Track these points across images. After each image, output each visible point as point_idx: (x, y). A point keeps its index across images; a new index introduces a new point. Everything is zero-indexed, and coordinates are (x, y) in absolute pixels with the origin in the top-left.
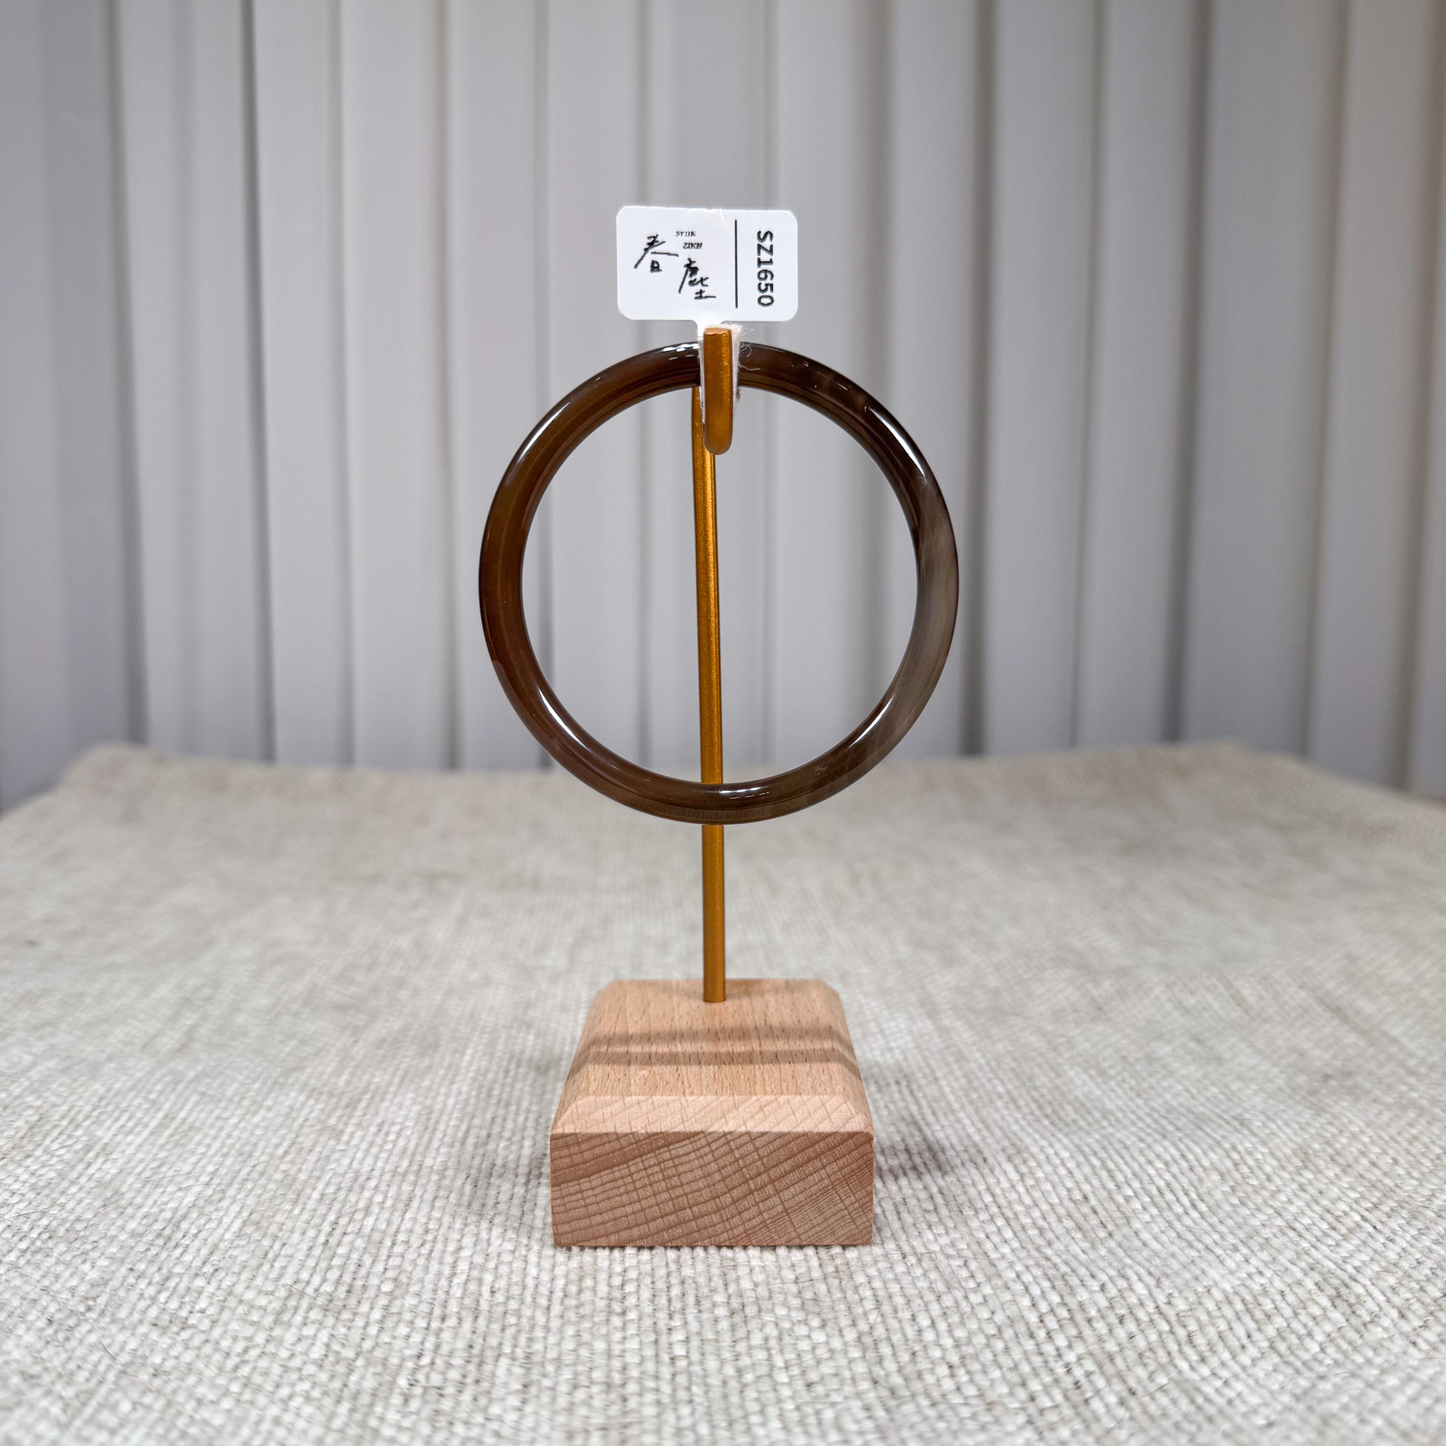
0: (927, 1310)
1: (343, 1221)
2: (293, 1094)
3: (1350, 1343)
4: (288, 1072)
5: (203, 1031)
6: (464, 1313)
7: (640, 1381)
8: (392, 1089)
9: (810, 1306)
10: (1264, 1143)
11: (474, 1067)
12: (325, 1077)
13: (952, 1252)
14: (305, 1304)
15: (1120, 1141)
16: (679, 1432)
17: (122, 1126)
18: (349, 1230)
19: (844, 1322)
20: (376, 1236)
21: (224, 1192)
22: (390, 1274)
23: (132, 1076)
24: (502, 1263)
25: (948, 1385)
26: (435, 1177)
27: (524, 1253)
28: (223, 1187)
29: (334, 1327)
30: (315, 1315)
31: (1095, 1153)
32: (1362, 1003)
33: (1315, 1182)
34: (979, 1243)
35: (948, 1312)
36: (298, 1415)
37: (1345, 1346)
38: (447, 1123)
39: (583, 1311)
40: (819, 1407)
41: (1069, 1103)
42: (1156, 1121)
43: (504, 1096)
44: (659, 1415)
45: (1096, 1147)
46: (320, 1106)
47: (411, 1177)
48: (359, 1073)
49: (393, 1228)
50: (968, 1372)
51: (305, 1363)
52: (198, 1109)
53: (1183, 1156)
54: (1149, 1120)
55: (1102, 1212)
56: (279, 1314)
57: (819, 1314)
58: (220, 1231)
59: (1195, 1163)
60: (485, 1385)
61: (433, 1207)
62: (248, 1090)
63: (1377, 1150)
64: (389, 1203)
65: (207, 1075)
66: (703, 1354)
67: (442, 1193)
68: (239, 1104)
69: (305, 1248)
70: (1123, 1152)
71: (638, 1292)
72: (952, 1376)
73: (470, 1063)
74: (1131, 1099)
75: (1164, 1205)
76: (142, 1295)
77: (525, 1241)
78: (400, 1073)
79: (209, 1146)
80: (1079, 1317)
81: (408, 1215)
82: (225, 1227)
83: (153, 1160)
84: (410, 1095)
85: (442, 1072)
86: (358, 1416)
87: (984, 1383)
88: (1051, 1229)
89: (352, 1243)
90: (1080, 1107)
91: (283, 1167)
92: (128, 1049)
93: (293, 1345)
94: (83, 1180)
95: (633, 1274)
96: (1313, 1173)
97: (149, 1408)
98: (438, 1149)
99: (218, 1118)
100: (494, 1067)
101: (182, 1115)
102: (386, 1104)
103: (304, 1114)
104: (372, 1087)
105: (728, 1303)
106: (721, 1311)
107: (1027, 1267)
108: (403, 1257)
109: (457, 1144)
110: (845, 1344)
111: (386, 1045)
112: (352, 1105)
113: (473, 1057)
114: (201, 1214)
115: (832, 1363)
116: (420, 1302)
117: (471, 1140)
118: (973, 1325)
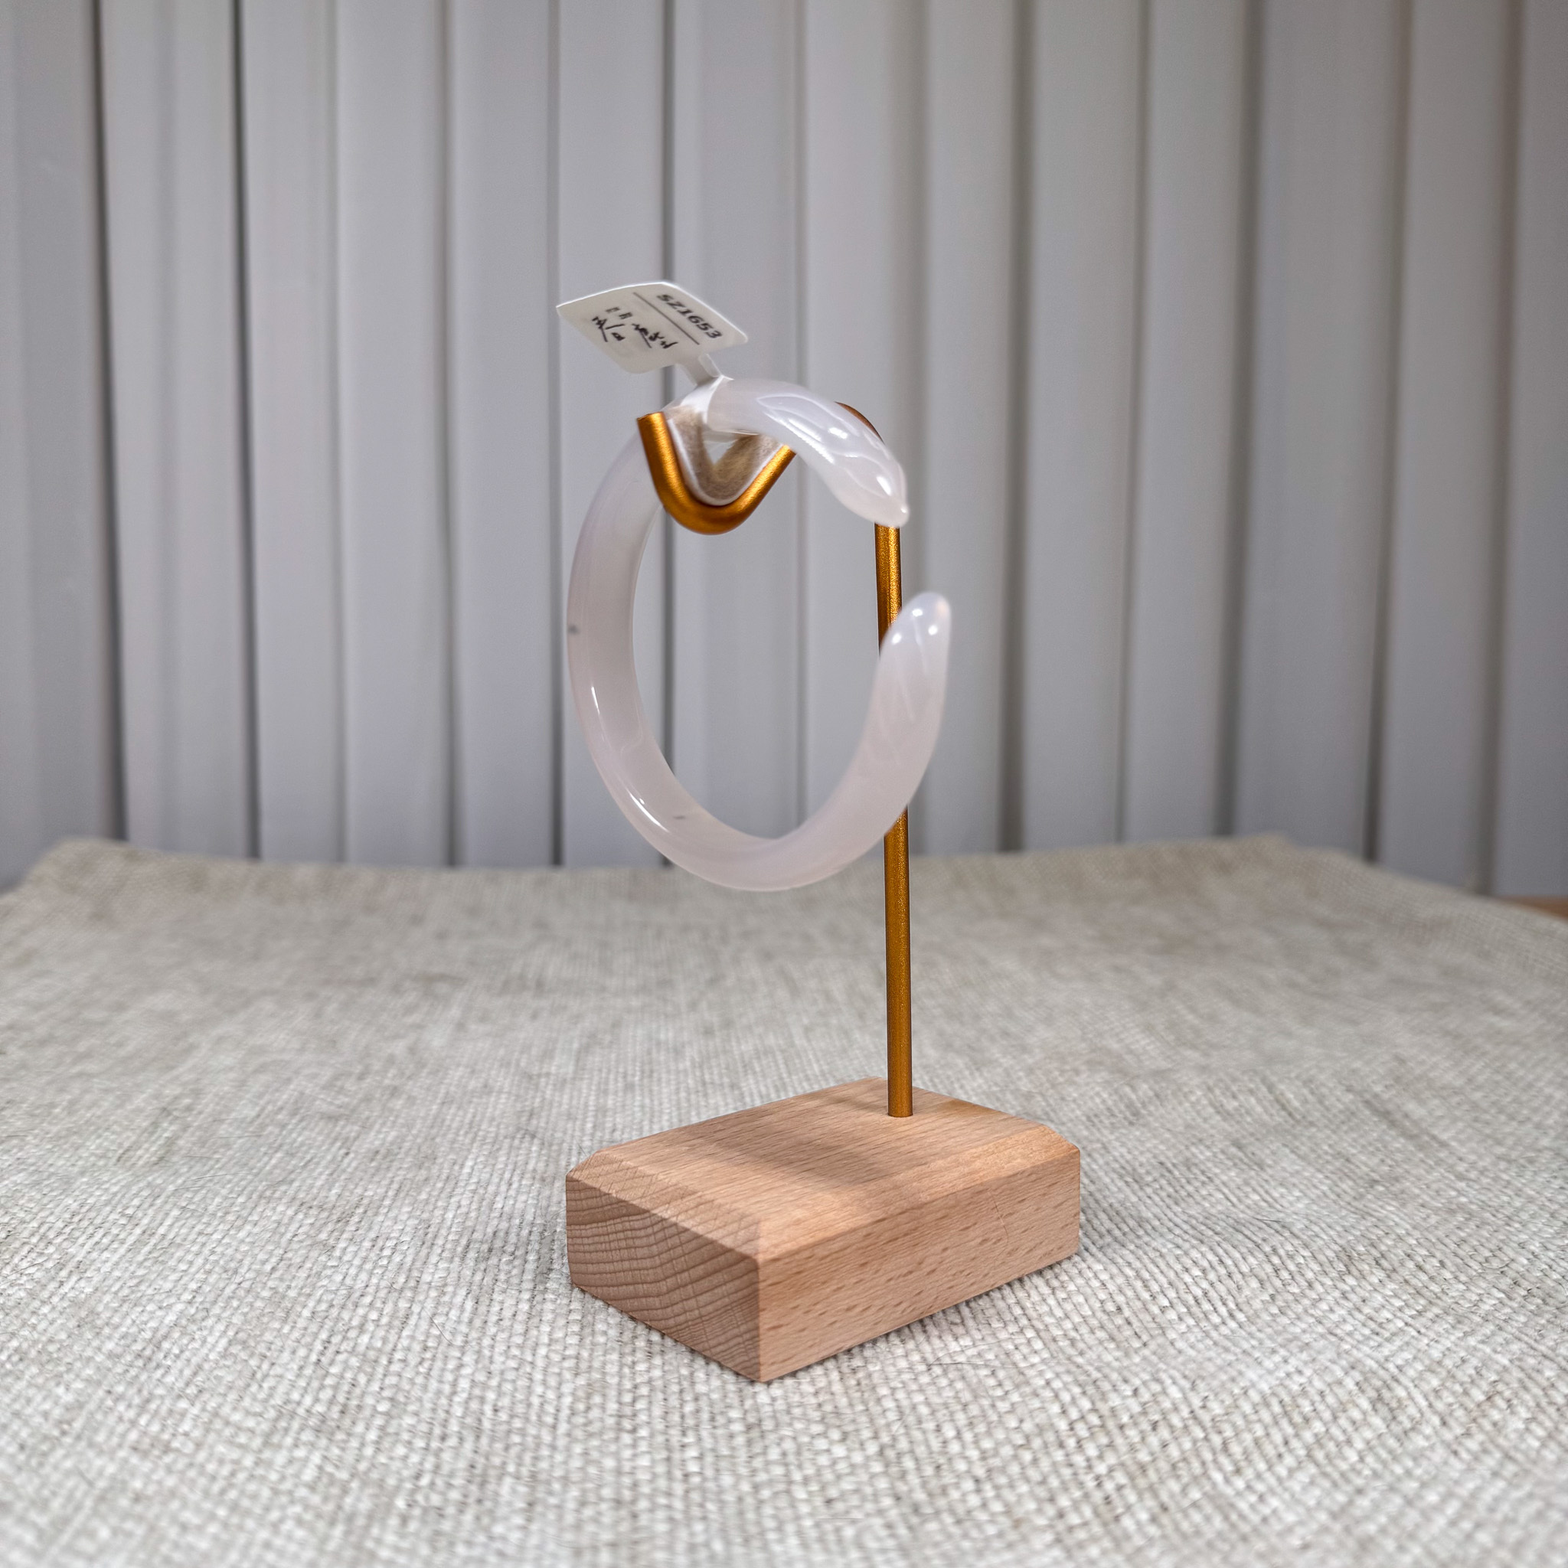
0: (952, 1420)
1: (336, 1340)
2: (280, 1208)
3: (1391, 1452)
4: (274, 1186)
5: (181, 1142)
6: (465, 1433)
7: (651, 1497)
8: (387, 1202)
9: (832, 1420)
10: (1306, 1246)
11: (474, 1180)
12: (315, 1191)
13: (980, 1362)
14: (296, 1425)
15: (1155, 1250)
16: (692, 1548)
17: (97, 1243)
18: (342, 1348)
19: (866, 1434)
20: (372, 1354)
21: (207, 1311)
22: (387, 1393)
23: (106, 1190)
24: (506, 1380)
25: (974, 1500)
26: (433, 1294)
27: (528, 1369)
28: (207, 1305)
29: (327, 1449)
30: (307, 1436)
31: (1129, 1264)
32: (1411, 1106)
33: (1358, 1289)
34: (1007, 1354)
35: (975, 1421)
36: (289, 1537)
37: (1384, 1455)
38: (446, 1237)
39: (593, 1428)
40: (839, 1524)
41: (1104, 1211)
42: (1193, 1228)
43: (506, 1209)
44: (671, 1533)
45: (1131, 1258)
46: (311, 1221)
47: (409, 1294)
48: (352, 1187)
49: (390, 1346)
50: (997, 1487)
51: (296, 1485)
52: (178, 1224)
53: (1221, 1262)
54: (1186, 1227)
55: (1136, 1324)
56: (267, 1436)
57: (839, 1427)
58: (205, 1351)
59: (1233, 1269)
60: (488, 1504)
61: (432, 1323)
62: (232, 1204)
63: (1424, 1252)
64: (385, 1320)
65: (188, 1190)
66: (717, 1470)
67: (441, 1309)
68: (223, 1219)
69: (295, 1367)
70: (1160, 1261)
71: (649, 1409)
72: (978, 1491)
73: (470, 1175)
74: (1168, 1207)
75: (1201, 1316)
76: (121, 1419)
77: (529, 1358)
78: (395, 1186)
79: (191, 1263)
80: (1111, 1424)
81: (405, 1333)
82: (209, 1346)
83: (133, 1276)
84: (406, 1209)
85: (440, 1185)
86: (353, 1539)
87: (1010, 1496)
88: (1082, 1340)
89: (346, 1362)
90: (1115, 1215)
91: (271, 1284)
92: (101, 1163)
93: (284, 1467)
94: (55, 1300)
95: (644, 1390)
96: (1357, 1279)
97: (129, 1535)
98: (436, 1265)
99: (200, 1233)
100: (495, 1180)
101: (162, 1230)
102: (380, 1218)
103: (293, 1228)
104: (365, 1201)
105: (744, 1419)
106: (737, 1427)
107: (1058, 1375)
108: (400, 1375)
109: (457, 1259)
110: (868, 1458)
111: (379, 1157)
112: (344, 1219)
113: (472, 1168)
114: (183, 1334)
115: (852, 1478)
116: (419, 1421)
117: (472, 1254)
118: (1000, 1435)
